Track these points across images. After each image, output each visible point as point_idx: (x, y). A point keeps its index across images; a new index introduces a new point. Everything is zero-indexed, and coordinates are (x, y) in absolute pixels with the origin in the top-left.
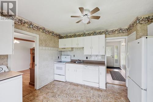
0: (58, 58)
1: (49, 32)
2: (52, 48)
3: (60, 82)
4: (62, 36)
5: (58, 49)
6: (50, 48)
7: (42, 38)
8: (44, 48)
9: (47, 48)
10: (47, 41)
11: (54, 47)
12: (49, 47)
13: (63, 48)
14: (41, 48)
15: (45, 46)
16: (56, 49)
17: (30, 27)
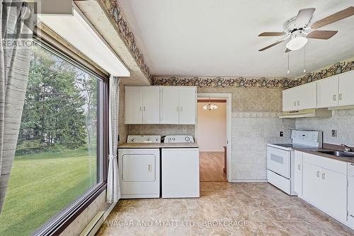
0: (281, 135)
1: (252, 82)
2: (261, 114)
3: (278, 191)
4: (296, 79)
5: (279, 114)
6: (254, 114)
7: (238, 97)
8: (241, 114)
9: (248, 114)
10: (247, 100)
11: (267, 111)
12: (254, 111)
13: (291, 110)
14: (235, 114)
15: (244, 111)
16: (273, 114)
17: (218, 85)
